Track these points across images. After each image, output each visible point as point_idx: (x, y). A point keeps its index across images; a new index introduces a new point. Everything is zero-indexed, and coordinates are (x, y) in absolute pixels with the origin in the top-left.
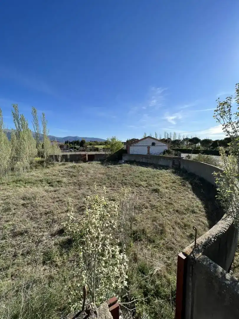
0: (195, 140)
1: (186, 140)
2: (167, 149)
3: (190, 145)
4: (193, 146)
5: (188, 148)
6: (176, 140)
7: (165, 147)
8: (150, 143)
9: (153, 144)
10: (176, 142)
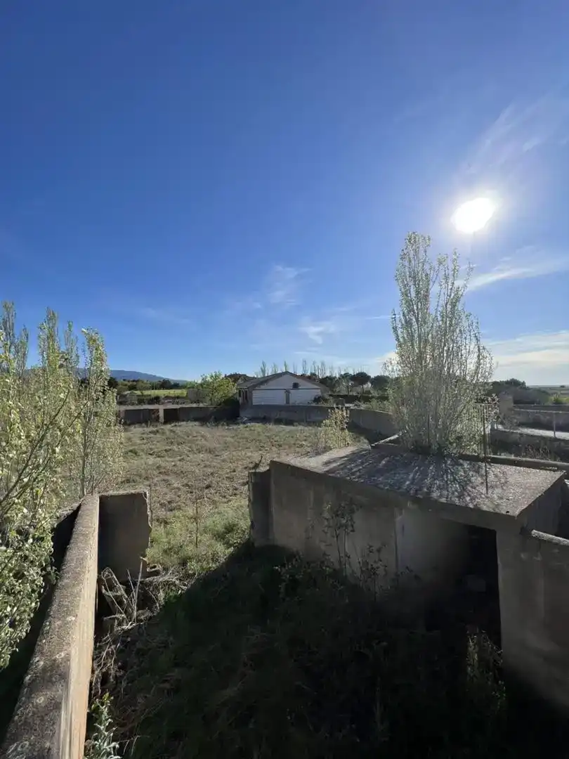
0: (361, 378)
1: (346, 376)
2: (320, 394)
3: (352, 386)
4: (359, 389)
5: (351, 394)
6: (327, 377)
7: (317, 391)
8: (289, 385)
9: (296, 386)
10: (328, 382)
